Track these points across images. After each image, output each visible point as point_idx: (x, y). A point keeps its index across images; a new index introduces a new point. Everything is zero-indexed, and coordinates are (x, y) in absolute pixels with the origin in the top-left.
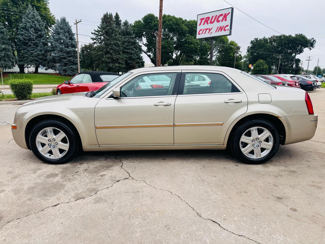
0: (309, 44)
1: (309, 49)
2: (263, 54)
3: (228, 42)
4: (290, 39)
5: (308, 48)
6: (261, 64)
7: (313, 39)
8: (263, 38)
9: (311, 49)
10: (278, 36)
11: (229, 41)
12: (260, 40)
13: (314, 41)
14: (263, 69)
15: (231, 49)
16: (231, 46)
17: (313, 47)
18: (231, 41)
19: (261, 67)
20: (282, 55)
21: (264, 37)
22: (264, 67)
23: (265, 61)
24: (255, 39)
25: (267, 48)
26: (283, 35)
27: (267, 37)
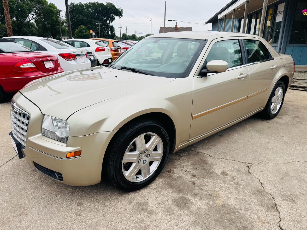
0: (119, 13)
1: (119, 18)
2: (83, 19)
3: (47, 4)
4: (103, 7)
5: (118, 16)
6: (83, 30)
7: (121, 8)
8: (79, 4)
9: (120, 18)
10: (92, 3)
11: (49, 3)
12: (77, 5)
13: (122, 10)
14: (86, 34)
15: (52, 12)
16: (52, 9)
17: (121, 16)
18: (50, 4)
19: (84, 33)
20: (101, 22)
21: (80, 2)
22: (87, 33)
23: (86, 27)
24: (72, 3)
25: (85, 14)
26: (97, 3)
27: (82, 3)
